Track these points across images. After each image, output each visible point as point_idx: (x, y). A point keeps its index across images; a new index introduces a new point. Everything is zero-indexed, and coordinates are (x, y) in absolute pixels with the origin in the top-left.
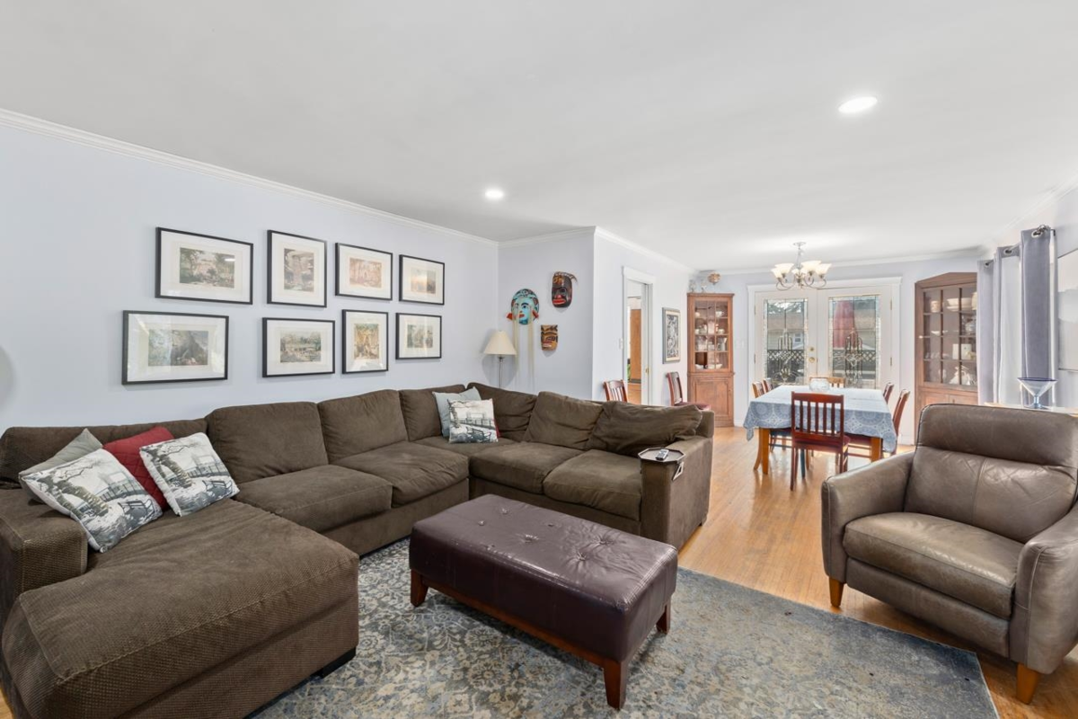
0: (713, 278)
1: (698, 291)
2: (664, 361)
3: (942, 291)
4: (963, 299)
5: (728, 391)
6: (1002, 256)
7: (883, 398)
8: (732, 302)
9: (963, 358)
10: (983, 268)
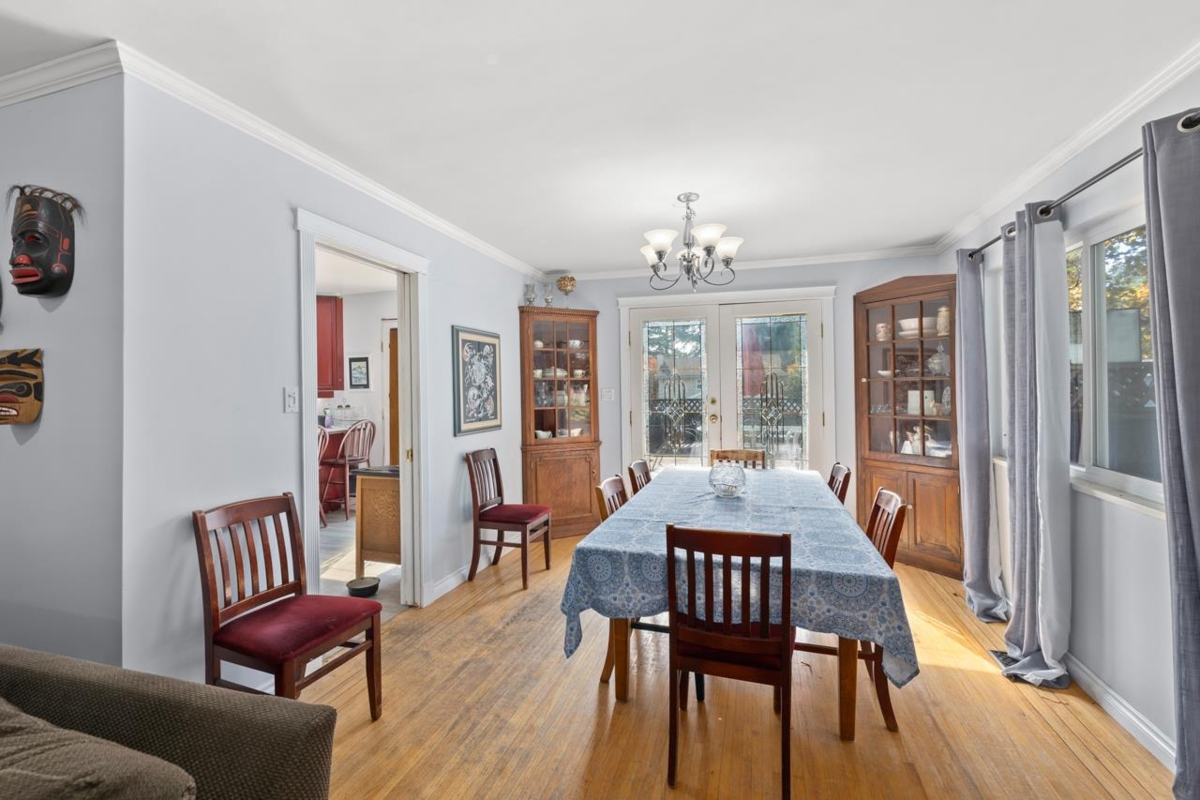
0: (563, 281)
1: (539, 303)
2: (457, 431)
3: (893, 307)
4: (925, 320)
5: (591, 472)
6: (1033, 221)
7: (828, 487)
8: (595, 323)
9: (925, 413)
10: (965, 263)
